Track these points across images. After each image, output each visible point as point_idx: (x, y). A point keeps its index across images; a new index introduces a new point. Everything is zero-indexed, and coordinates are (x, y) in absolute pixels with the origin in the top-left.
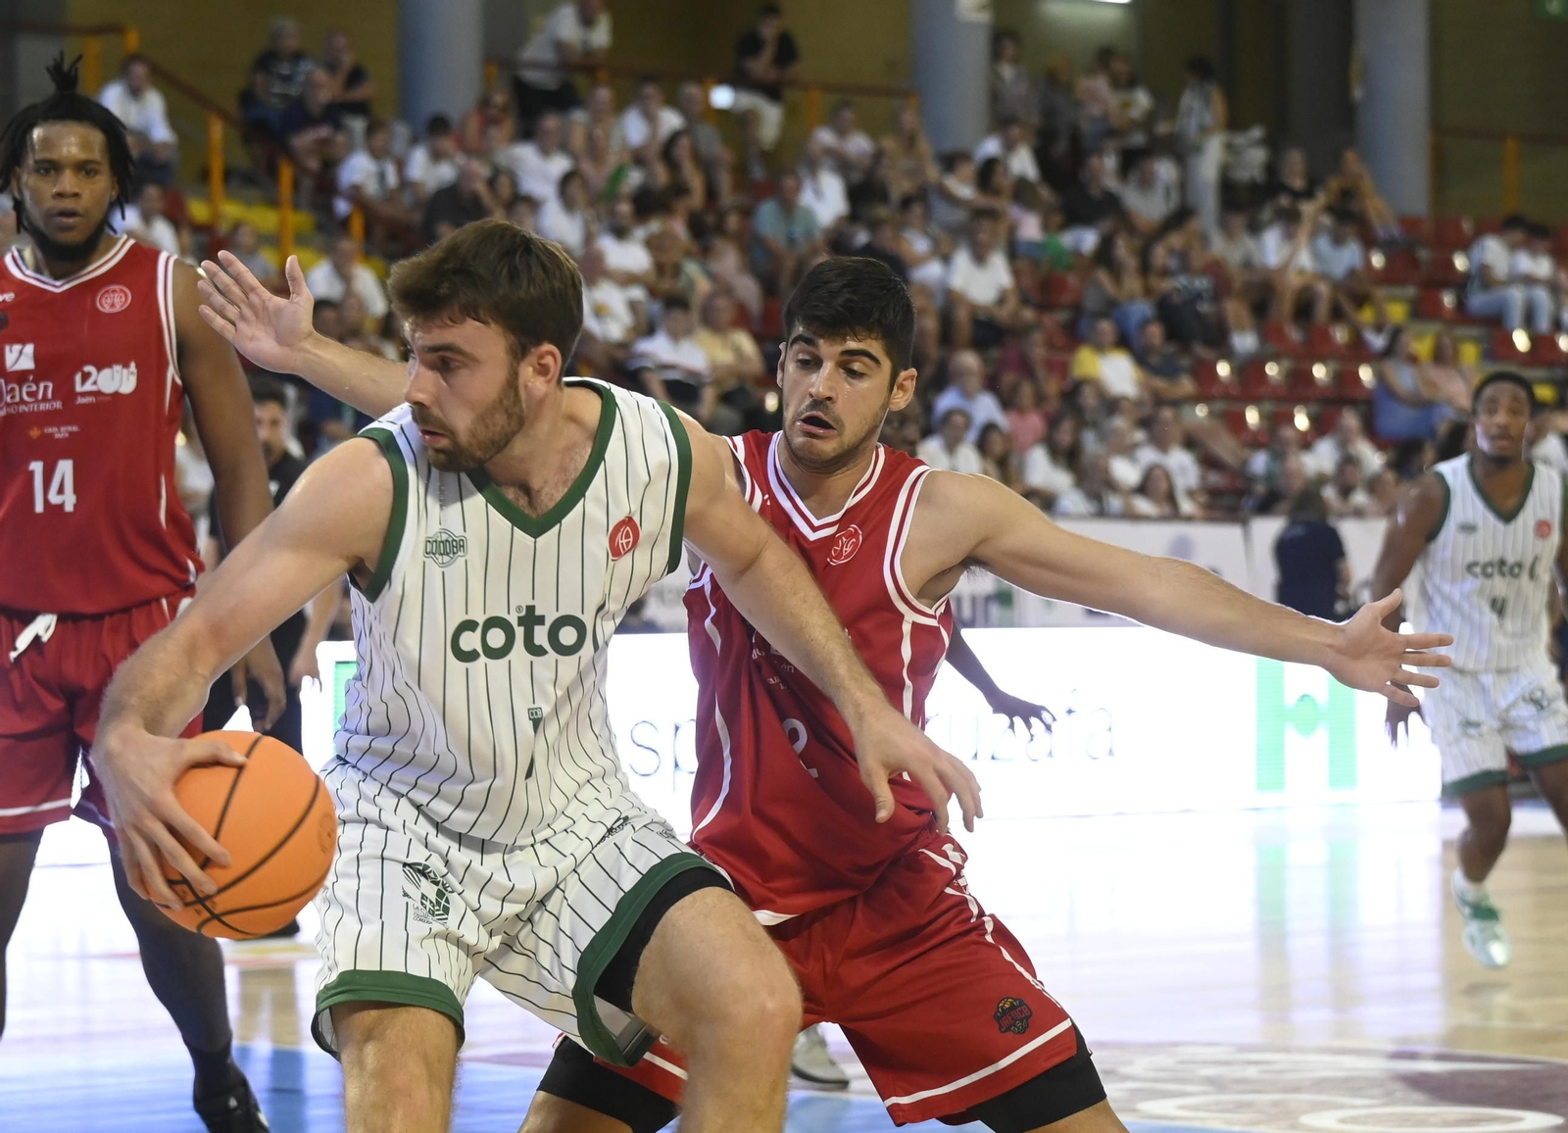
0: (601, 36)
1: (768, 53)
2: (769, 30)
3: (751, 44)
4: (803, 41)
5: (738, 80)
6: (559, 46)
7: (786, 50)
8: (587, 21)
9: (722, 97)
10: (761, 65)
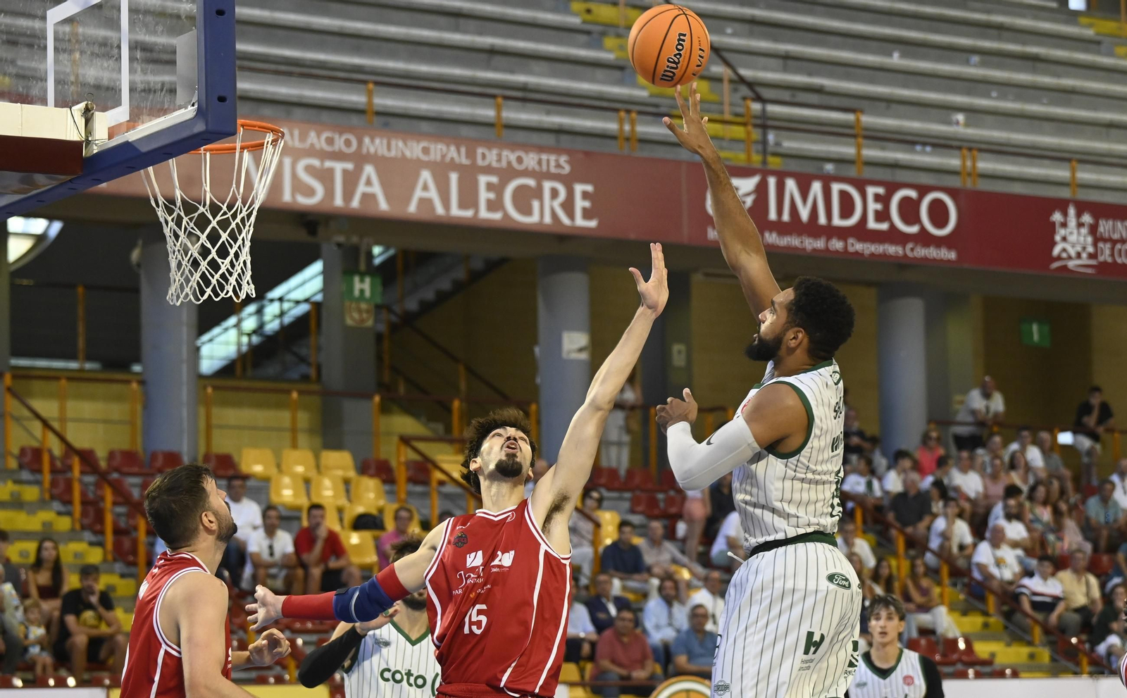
0: (998, 403)
1: (1095, 414)
2: (1095, 400)
3: (1086, 409)
4: (1115, 406)
5: (1077, 429)
6: (974, 412)
7: (1106, 412)
8: (987, 395)
9: (1065, 438)
10: (1091, 421)
